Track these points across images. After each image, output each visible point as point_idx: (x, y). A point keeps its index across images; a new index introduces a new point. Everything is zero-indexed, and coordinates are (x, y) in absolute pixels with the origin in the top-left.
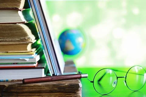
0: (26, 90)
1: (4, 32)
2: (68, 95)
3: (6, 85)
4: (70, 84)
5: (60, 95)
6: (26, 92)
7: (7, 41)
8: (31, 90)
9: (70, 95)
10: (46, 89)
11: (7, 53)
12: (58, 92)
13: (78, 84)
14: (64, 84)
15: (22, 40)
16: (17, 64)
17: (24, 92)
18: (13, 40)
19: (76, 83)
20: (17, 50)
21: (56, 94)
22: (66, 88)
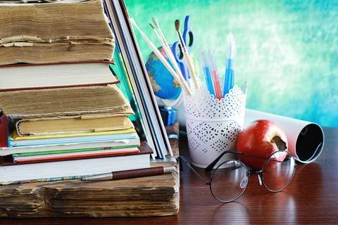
0: (90, 197)
1: (88, 99)
2: (157, 204)
3: (58, 188)
4: (159, 188)
5: (144, 204)
6: (90, 200)
7: (92, 113)
8: (98, 197)
9: (160, 204)
10: (122, 194)
11: (94, 131)
12: (140, 200)
13: (173, 188)
14: (150, 188)
15: (116, 111)
16: (110, 148)
17: (87, 200)
18: (102, 111)
19: (170, 186)
20: (109, 126)
21: (138, 202)
22: (153, 194)
